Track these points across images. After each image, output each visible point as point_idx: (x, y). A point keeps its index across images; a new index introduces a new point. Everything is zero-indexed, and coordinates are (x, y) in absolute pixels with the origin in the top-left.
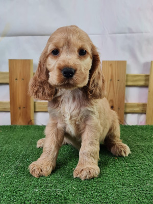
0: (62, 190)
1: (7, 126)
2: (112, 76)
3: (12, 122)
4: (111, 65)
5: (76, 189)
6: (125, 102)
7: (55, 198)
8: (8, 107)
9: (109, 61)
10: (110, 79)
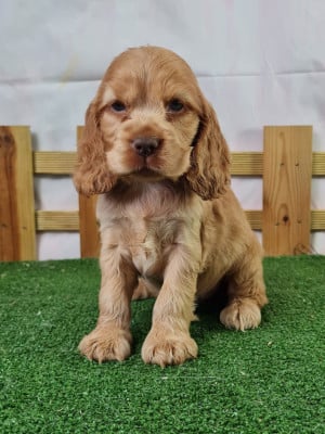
0: (219, 378)
1: (74, 261)
2: (284, 157)
3: (83, 252)
4: (282, 134)
5: (248, 375)
6: (312, 208)
7: (209, 393)
8: (76, 223)
9: (277, 127)
10: (280, 162)
